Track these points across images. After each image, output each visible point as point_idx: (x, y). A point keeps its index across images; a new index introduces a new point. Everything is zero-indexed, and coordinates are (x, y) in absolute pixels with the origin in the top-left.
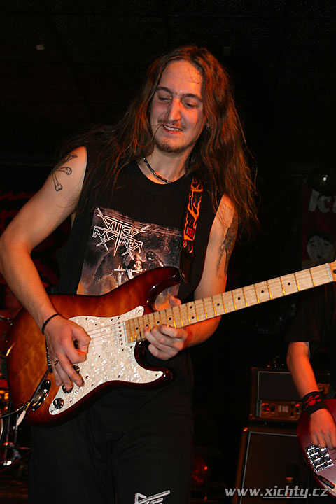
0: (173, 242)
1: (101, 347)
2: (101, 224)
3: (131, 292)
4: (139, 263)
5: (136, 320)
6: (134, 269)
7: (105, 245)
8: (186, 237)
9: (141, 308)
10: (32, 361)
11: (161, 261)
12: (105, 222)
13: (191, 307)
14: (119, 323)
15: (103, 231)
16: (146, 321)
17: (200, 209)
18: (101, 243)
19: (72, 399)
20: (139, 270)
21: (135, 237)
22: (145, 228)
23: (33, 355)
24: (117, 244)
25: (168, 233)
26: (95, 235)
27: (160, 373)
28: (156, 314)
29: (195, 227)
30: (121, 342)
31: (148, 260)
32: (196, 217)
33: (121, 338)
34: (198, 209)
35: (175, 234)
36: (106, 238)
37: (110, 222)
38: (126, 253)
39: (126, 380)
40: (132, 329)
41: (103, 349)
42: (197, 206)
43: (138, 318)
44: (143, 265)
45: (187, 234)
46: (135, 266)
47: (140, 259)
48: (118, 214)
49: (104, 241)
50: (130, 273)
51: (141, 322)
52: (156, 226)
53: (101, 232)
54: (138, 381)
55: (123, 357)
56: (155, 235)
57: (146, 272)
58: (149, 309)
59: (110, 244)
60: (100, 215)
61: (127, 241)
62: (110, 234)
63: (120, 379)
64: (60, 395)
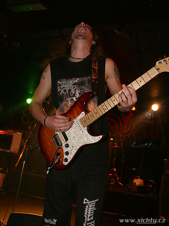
0: (89, 81)
1: (73, 133)
2: (60, 85)
4: (77, 93)
5: (83, 118)
6: (76, 96)
7: (63, 92)
8: (93, 78)
9: (83, 112)
10: (50, 146)
11: (86, 90)
12: (61, 84)
13: (103, 105)
14: (77, 121)
15: (61, 88)
16: (87, 117)
17: (98, 65)
18: (62, 92)
19: (70, 157)
20: (78, 96)
21: (74, 85)
22: (77, 80)
23: (49, 144)
24: (67, 89)
25: (86, 79)
26: (59, 91)
27: (101, 136)
28: (90, 113)
29: (97, 72)
30: (81, 129)
31: (81, 91)
32: (96, 68)
33: (80, 127)
34: (97, 65)
35: (89, 78)
36: (63, 89)
37: (63, 83)
38: (71, 92)
39: (89, 143)
40: (83, 122)
41: (75, 134)
42: (96, 64)
43: (83, 117)
44: (79, 94)
45: (93, 76)
46: (76, 95)
47: (78, 92)
48: (65, 79)
49: (62, 91)
50: (74, 98)
51: (86, 119)
52: (81, 78)
53: (60, 88)
55: (83, 135)
56: (81, 81)
57: (81, 96)
58: (87, 112)
59: (65, 91)
60: (59, 82)
61: (71, 87)
62: (64, 87)
63: (86, 144)
64: (65, 156)
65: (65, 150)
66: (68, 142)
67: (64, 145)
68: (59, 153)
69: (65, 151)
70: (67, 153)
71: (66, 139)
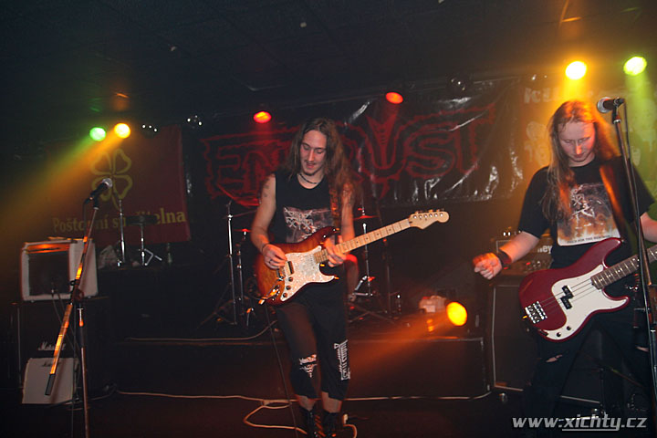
3: (314, 239)
7: (293, 225)
9: (319, 247)
12: (290, 214)
14: (310, 255)
18: (291, 225)
19: (291, 293)
21: (307, 218)
22: (310, 213)
30: (312, 264)
33: (311, 262)
36: (293, 222)
40: (317, 258)
43: (319, 252)
48: (294, 209)
52: (315, 210)
54: (324, 281)
55: (314, 271)
56: (316, 214)
59: (296, 224)
60: (287, 211)
61: (304, 221)
62: (294, 220)
64: (285, 291)
65: (287, 283)
66: (292, 276)
67: (287, 278)
68: (279, 287)
69: (286, 285)
70: (288, 288)
71: (292, 272)
